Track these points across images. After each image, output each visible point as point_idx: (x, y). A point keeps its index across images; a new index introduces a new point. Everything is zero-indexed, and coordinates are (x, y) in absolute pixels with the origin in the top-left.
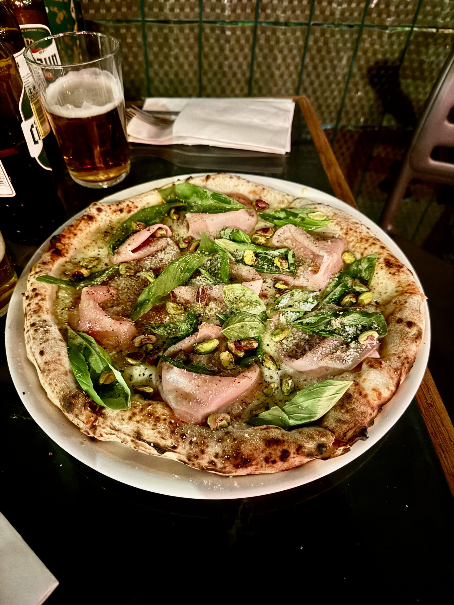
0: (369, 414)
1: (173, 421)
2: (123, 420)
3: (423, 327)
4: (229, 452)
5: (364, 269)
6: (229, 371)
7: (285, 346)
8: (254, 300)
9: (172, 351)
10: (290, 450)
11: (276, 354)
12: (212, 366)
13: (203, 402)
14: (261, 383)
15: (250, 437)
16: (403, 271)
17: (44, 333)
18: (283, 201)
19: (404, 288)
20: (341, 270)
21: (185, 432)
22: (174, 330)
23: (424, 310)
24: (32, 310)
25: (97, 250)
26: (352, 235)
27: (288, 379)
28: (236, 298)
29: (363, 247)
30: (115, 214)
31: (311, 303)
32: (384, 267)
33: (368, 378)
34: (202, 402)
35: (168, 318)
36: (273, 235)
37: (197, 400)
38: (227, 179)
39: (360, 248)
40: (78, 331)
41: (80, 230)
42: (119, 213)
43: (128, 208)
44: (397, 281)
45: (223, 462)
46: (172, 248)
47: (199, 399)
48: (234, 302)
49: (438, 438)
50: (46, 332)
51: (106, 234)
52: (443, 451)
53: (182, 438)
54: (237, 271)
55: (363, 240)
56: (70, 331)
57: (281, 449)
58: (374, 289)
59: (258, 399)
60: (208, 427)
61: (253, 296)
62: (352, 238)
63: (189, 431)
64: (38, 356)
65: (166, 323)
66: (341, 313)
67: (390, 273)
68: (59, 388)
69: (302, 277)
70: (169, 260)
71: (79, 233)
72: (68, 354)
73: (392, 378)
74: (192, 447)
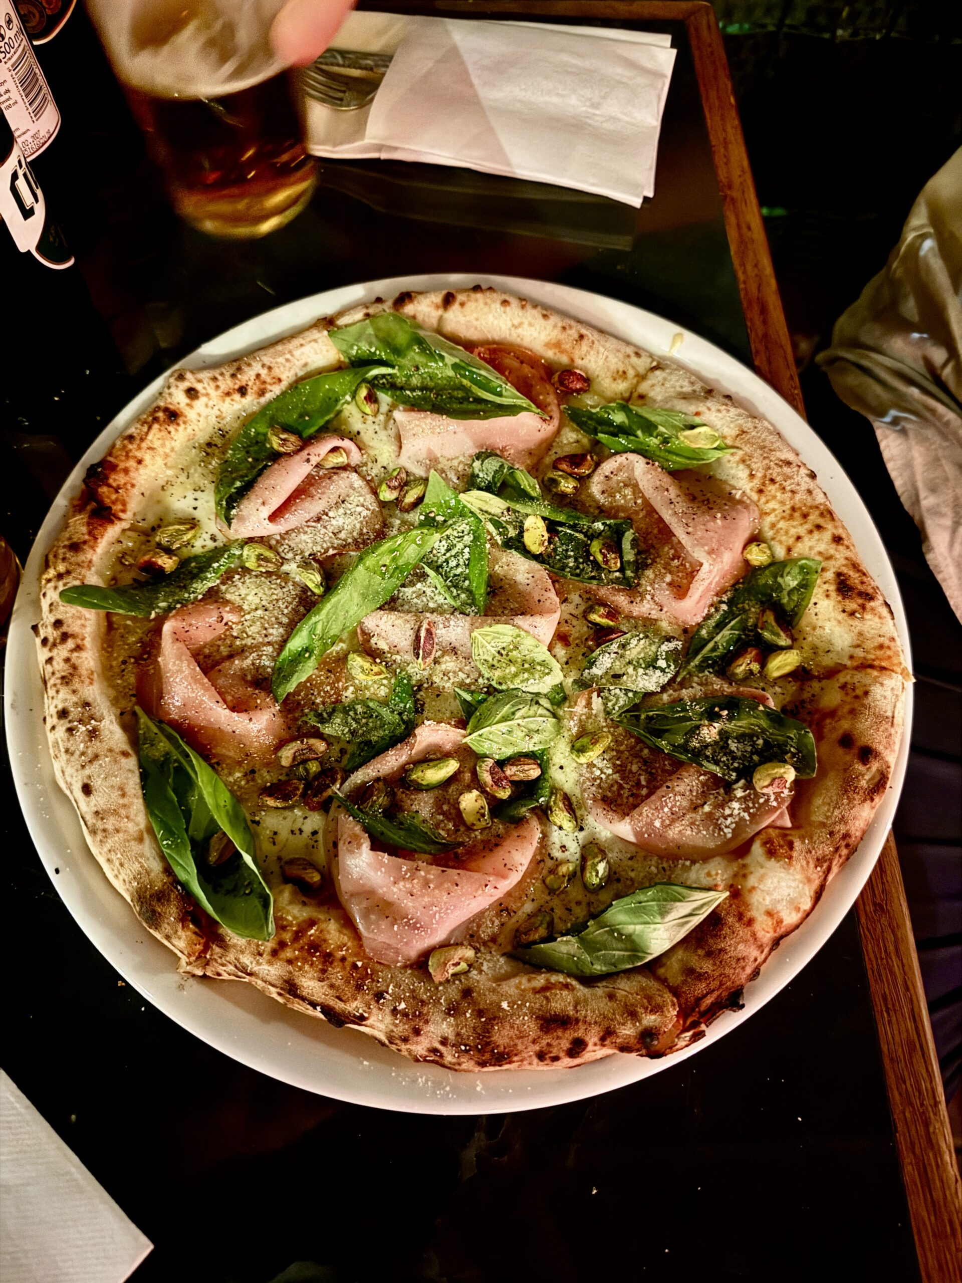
0: (752, 959)
1: (359, 964)
2: (261, 955)
3: (891, 759)
4: (468, 1039)
5: (788, 589)
6: (477, 833)
7: (598, 773)
8: (539, 659)
9: (359, 782)
10: (587, 1039)
11: (577, 792)
12: (442, 821)
13: (421, 927)
14: (540, 861)
15: (512, 1008)
16: (873, 609)
17: (87, 739)
18: (624, 372)
19: (868, 652)
20: (737, 583)
21: (384, 988)
22: (364, 721)
23: (901, 714)
24: (58, 675)
25: (191, 495)
26: (774, 497)
27: (597, 860)
28: (499, 652)
29: (793, 531)
30: (228, 399)
31: (663, 670)
32: (833, 594)
33: (761, 887)
34: (418, 925)
35: (351, 689)
36: (594, 471)
37: (409, 920)
38: (493, 306)
39: (787, 533)
40: (161, 721)
41: (149, 448)
42: (237, 396)
43: (258, 383)
44: (856, 631)
45: (457, 1055)
46: (362, 499)
47: (412, 919)
48: (495, 663)
49: (881, 980)
50: (93, 734)
51: (209, 450)
52: (887, 1010)
53: (377, 1002)
54: (506, 568)
55: (797, 514)
56: (144, 719)
57: (570, 1038)
58: (804, 639)
59: (533, 900)
60: (429, 976)
61: (537, 650)
62: (772, 505)
63: (391, 987)
64: (79, 794)
65: (348, 699)
66: (725, 713)
67: (844, 611)
68: (128, 872)
69: (648, 597)
70: (355, 534)
71: (147, 457)
72: (143, 788)
73: (809, 880)
74: (397, 1022)
